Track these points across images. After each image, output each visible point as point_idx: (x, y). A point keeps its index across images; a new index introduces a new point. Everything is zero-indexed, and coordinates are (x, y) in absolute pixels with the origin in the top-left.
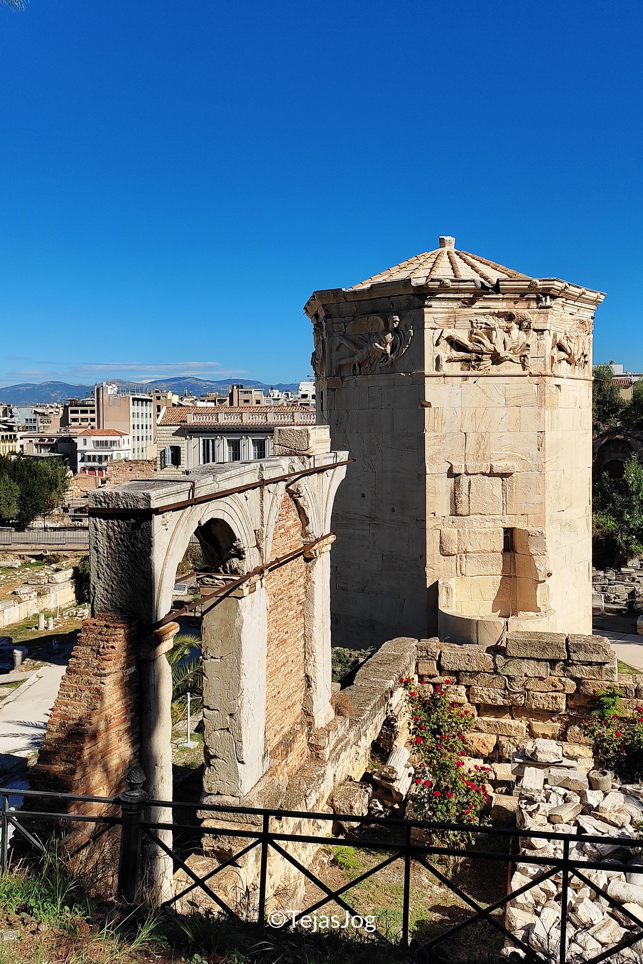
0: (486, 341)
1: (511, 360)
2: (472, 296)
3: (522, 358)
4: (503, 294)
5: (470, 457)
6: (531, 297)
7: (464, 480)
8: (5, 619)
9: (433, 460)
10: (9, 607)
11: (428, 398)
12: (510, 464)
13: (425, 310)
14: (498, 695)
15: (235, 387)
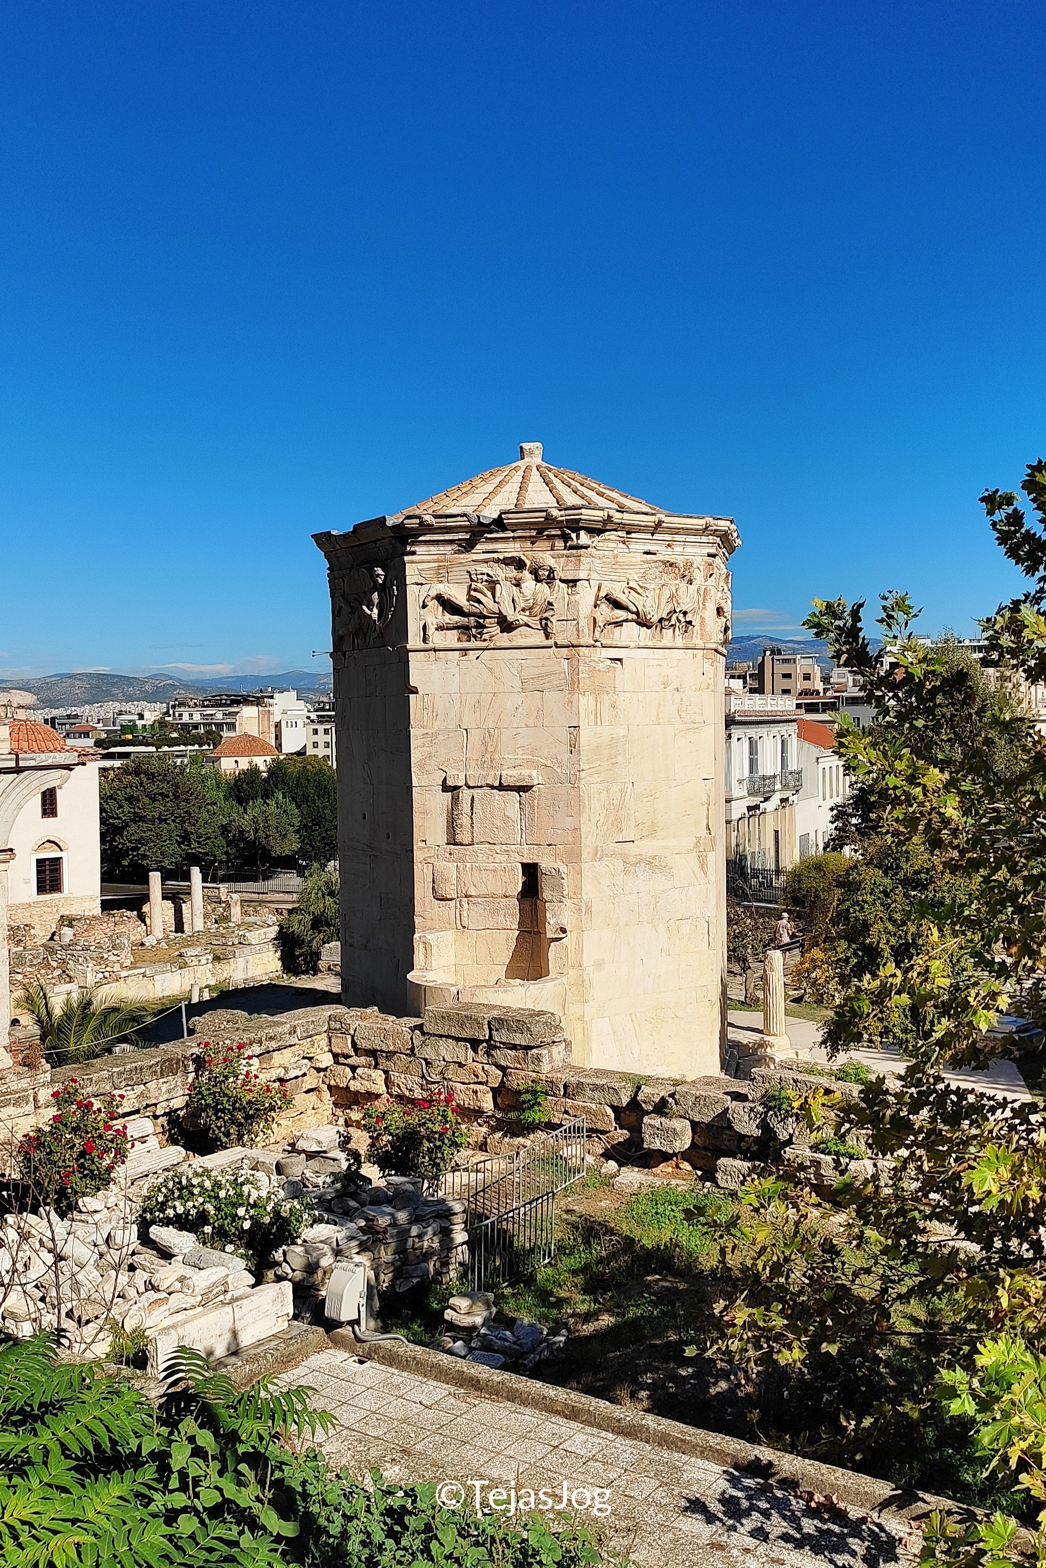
0: (487, 600)
1: (528, 626)
2: (468, 537)
3: (544, 622)
4: (513, 531)
5: (473, 764)
6: (553, 533)
7: (465, 795)
8: (157, 989)
9: (421, 767)
10: (163, 972)
11: (414, 680)
12: (525, 772)
13: (406, 558)
14: (415, 1085)
15: (768, 653)
